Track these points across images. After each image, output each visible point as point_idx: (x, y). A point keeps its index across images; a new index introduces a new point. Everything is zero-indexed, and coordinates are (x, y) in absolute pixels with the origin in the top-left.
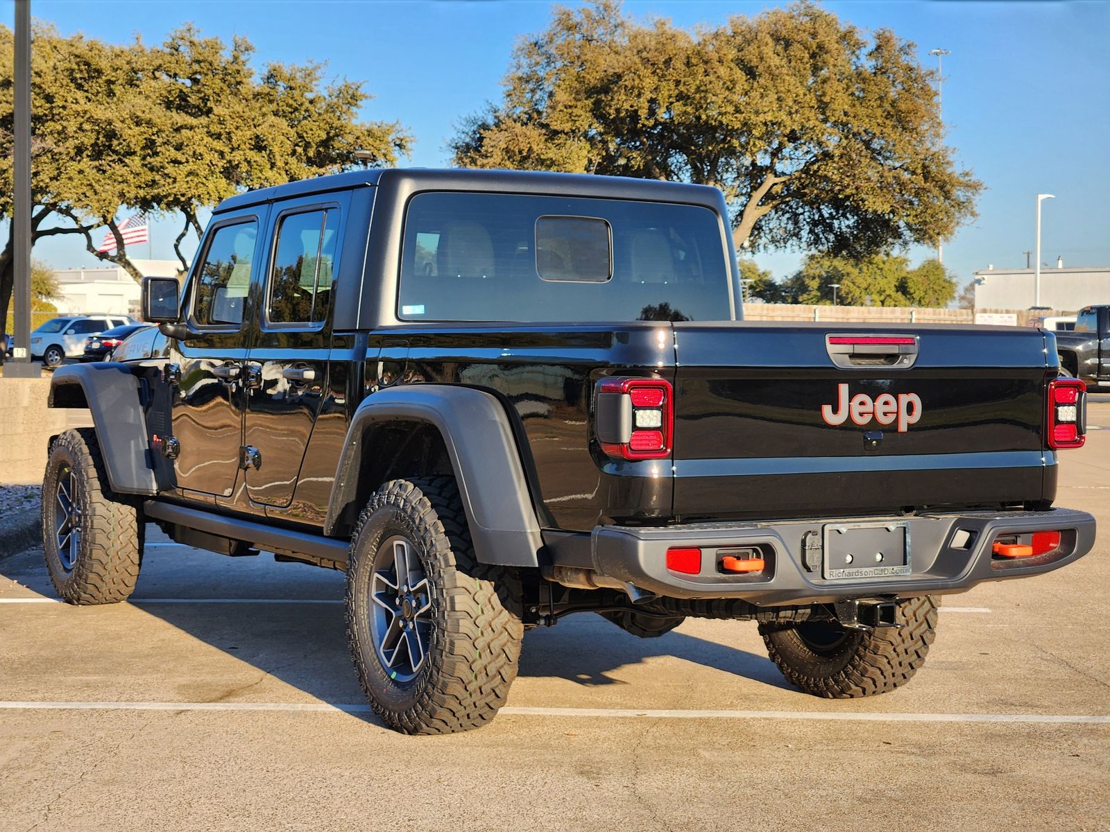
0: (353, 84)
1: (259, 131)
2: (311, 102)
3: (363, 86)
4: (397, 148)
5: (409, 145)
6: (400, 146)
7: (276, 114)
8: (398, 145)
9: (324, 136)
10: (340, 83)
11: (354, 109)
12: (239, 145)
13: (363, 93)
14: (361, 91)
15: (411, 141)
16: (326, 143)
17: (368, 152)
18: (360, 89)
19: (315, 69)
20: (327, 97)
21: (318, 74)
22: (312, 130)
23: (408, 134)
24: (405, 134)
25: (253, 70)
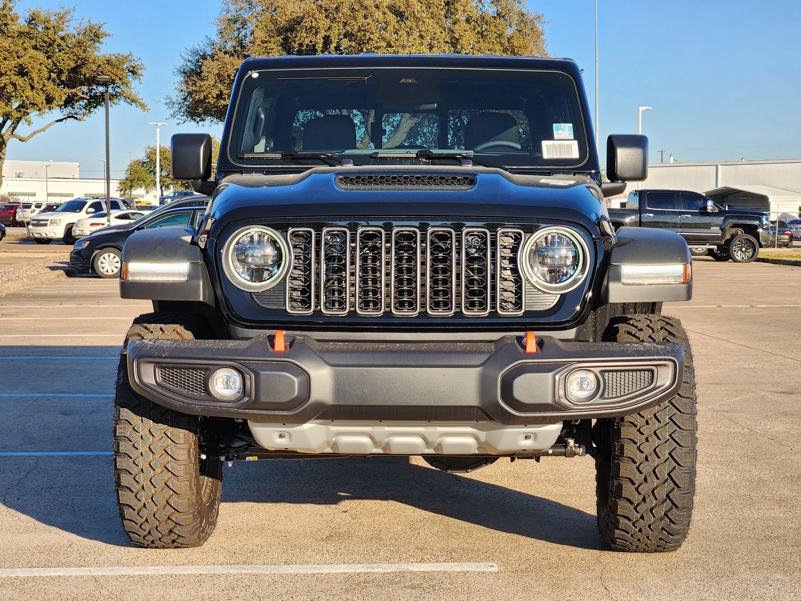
0: (96, 25)
1: (20, 61)
2: (62, 39)
3: (103, 27)
4: (131, 74)
5: (139, 72)
6: (134, 73)
7: (35, 48)
8: (131, 72)
9: (73, 65)
10: (86, 24)
11: (97, 44)
12: (6, 72)
13: (103, 31)
14: (103, 30)
15: (141, 68)
16: (75, 70)
17: (107, 77)
18: (101, 29)
19: (66, 13)
20: (76, 35)
21: (68, 17)
22: (63, 60)
23: (139, 63)
24: (136, 63)
25: (19, 15)
